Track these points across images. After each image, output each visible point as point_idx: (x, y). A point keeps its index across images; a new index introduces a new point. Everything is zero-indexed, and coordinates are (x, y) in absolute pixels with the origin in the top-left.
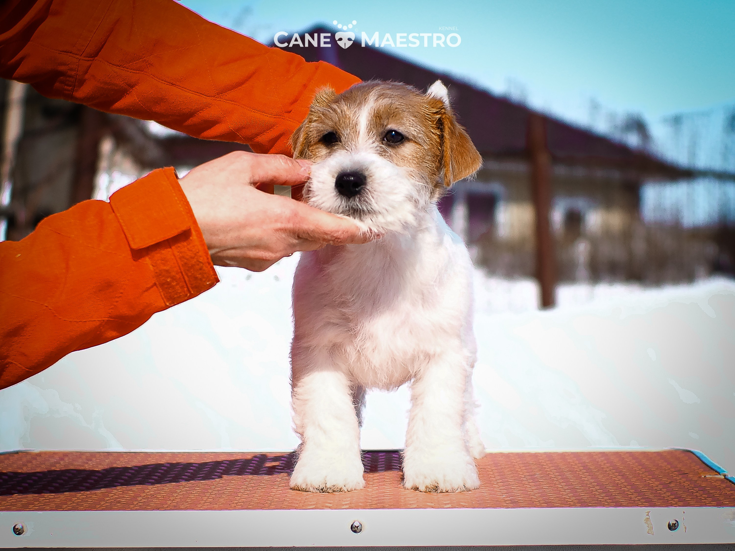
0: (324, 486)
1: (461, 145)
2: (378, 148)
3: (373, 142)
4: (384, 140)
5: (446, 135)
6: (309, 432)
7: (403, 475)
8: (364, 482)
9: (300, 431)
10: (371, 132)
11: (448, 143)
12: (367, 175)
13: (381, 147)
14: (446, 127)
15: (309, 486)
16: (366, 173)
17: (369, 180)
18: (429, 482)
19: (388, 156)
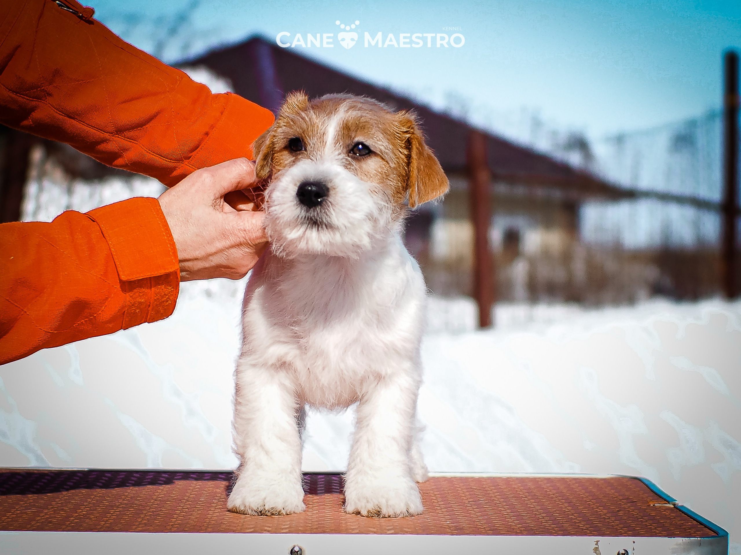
0: (262, 508)
1: (429, 167)
2: (344, 160)
3: (339, 154)
4: (350, 152)
5: (414, 155)
6: (252, 453)
7: (345, 499)
8: (304, 506)
9: (241, 451)
10: (338, 143)
11: (415, 163)
12: (329, 187)
13: (347, 159)
14: (414, 147)
15: (248, 508)
16: (329, 185)
17: (331, 192)
18: (371, 507)
19: (353, 169)
